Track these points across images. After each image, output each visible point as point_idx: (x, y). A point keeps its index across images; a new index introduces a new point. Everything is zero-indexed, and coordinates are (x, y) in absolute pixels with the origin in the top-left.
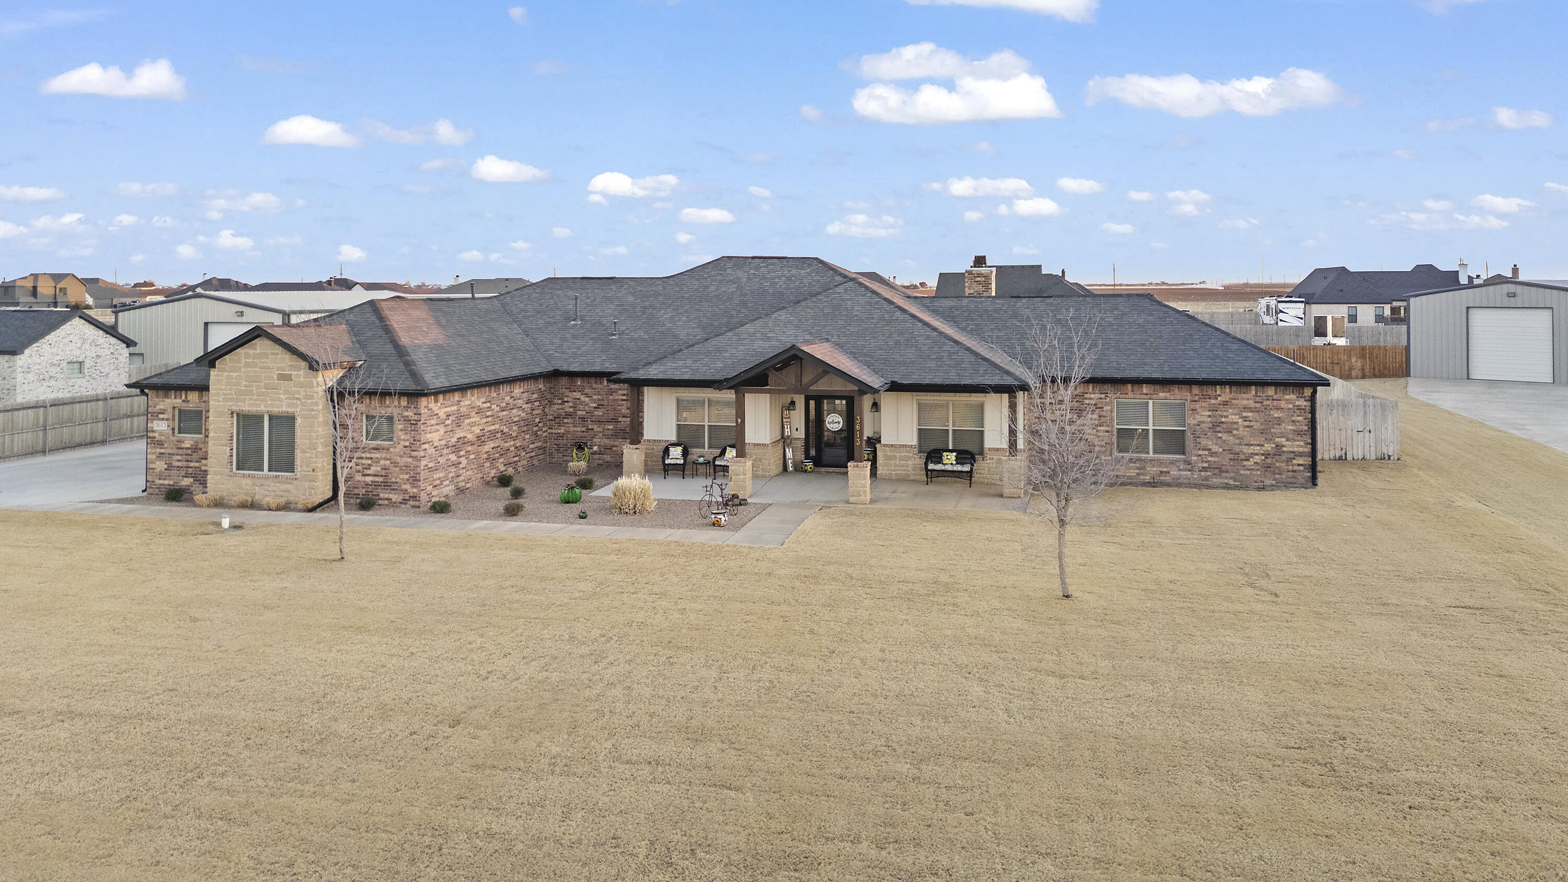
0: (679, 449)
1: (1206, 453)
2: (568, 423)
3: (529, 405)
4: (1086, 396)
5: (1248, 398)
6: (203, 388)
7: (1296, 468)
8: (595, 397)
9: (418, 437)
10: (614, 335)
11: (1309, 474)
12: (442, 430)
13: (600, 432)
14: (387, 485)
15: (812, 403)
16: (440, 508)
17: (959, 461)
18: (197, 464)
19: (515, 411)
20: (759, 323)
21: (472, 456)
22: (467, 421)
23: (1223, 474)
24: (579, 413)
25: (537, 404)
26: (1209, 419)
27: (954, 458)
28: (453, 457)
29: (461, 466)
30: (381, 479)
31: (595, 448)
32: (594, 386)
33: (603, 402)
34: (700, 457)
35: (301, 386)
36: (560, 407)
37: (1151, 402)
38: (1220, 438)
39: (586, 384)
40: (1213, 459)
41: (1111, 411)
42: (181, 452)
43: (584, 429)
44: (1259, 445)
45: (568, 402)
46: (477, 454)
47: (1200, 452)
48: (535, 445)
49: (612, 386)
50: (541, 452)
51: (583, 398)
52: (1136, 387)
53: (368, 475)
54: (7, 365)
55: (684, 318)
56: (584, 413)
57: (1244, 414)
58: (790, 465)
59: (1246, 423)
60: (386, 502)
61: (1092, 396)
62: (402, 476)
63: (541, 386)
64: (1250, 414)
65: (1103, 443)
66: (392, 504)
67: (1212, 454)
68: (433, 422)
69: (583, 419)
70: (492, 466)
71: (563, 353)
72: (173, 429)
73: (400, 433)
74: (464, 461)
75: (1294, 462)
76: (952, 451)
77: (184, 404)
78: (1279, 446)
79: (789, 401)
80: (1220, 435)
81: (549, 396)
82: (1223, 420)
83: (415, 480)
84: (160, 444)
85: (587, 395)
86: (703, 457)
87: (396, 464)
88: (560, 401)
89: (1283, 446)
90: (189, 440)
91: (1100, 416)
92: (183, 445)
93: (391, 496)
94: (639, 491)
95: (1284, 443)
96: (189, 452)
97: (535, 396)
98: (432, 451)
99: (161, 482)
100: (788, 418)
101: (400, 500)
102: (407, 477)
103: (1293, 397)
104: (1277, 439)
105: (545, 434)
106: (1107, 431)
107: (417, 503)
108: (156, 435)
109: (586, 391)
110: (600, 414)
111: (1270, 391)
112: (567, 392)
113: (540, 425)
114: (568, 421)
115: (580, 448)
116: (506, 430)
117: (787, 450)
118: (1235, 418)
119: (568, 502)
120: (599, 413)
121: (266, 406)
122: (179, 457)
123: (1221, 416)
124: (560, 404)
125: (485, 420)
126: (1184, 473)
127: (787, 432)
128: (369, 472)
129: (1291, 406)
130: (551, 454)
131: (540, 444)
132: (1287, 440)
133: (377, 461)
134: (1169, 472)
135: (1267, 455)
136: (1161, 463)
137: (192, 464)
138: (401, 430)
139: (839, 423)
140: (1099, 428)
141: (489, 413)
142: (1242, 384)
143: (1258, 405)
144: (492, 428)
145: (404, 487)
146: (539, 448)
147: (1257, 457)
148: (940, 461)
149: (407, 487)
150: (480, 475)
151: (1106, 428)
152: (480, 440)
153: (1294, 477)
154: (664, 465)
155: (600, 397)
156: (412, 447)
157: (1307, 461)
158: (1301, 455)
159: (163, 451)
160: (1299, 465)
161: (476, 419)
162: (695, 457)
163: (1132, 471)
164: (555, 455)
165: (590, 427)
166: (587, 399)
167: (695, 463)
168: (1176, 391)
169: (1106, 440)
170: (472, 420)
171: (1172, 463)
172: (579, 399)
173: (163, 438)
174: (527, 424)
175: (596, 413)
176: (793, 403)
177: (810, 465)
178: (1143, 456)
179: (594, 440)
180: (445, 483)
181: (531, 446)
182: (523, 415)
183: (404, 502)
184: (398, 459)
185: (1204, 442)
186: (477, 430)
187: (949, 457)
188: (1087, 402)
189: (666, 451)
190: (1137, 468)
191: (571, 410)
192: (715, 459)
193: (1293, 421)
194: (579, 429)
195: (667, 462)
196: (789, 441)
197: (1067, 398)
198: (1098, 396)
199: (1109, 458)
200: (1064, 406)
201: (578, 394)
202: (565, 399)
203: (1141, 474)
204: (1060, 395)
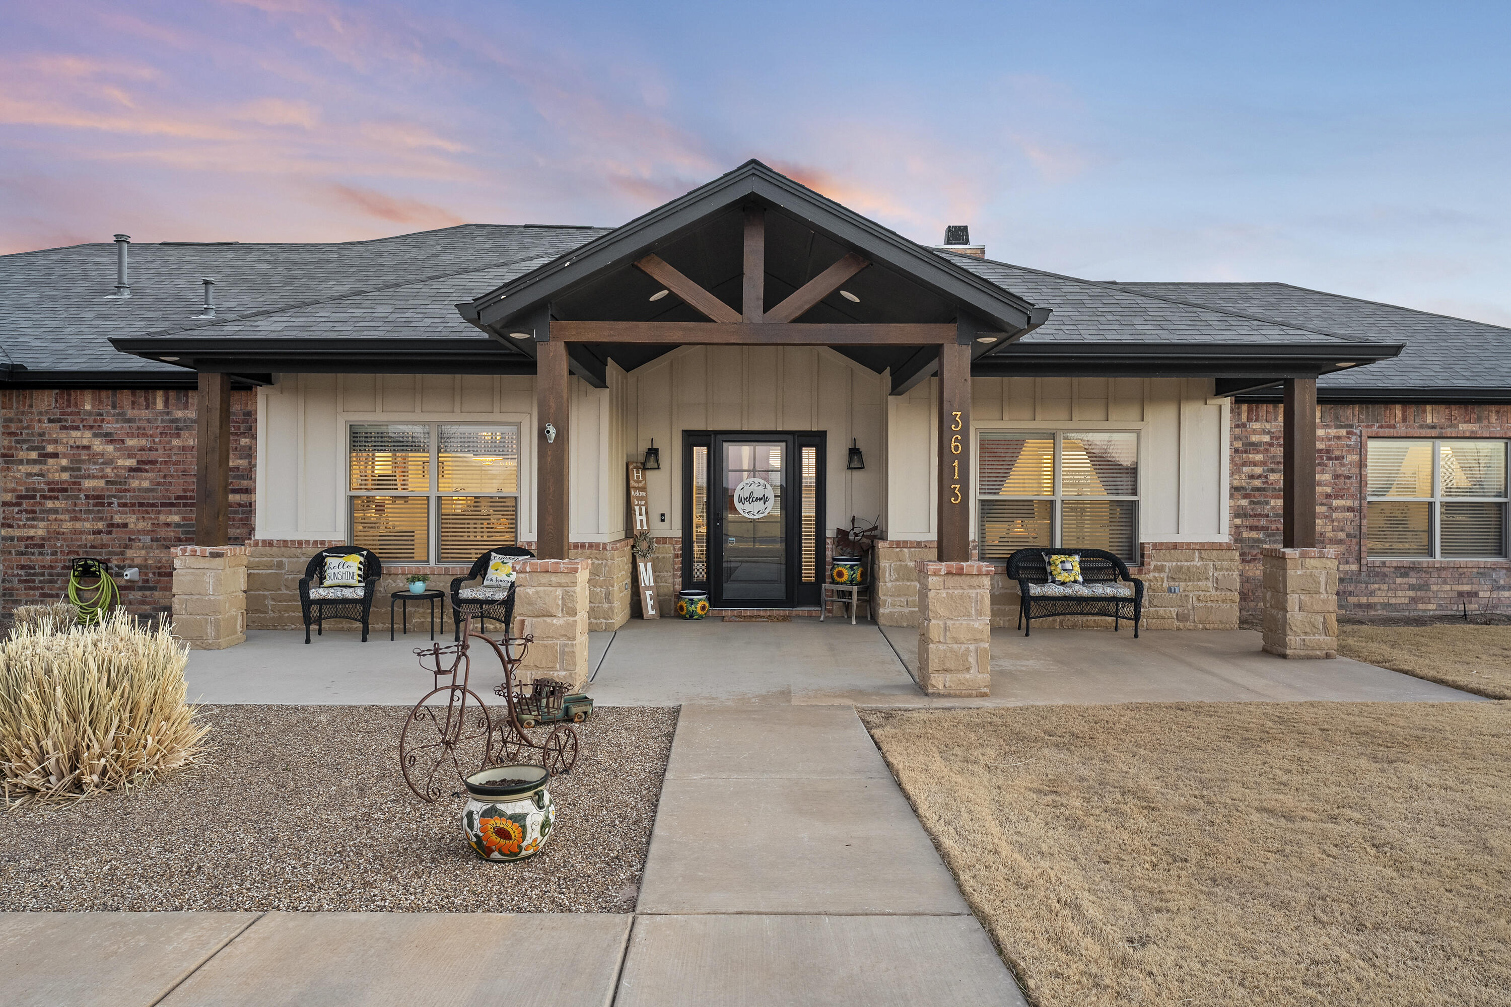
0: (354, 563)
2: (55, 511)
8: (130, 442)
10: (206, 313)
13: (145, 532)
15: (700, 454)
17: (1090, 575)
24: (87, 484)
27: (1077, 569)
31: (130, 574)
32: (130, 413)
33: (152, 456)
34: (414, 579)
36: (36, 469)
39: (106, 408)
41: (1361, 465)
43: (100, 525)
45: (55, 455)
49: (179, 414)
51: (98, 445)
52: (1411, 410)
56: (101, 483)
58: (650, 603)
61: (1321, 433)
65: (1342, 535)
69: (98, 499)
71: (58, 340)
76: (1069, 552)
79: (644, 447)
85: (109, 438)
86: (424, 579)
88: (34, 455)
91: (1336, 477)
100: (643, 489)
106: (1350, 509)
109: (108, 427)
110: (146, 484)
112: (54, 430)
114: (58, 504)
115: (87, 573)
117: (641, 566)
120: (142, 482)
124: (35, 462)
127: (640, 522)
134: (1476, 594)
136: (1459, 573)
139: (764, 499)
140: (1335, 503)
148: (1044, 577)
151: (1349, 503)
154: (307, 603)
155: (143, 442)
162: (400, 584)
163: (1400, 593)
164: (22, 594)
165: (117, 519)
166: (110, 448)
167: (403, 598)
168: (1493, 418)
169: (1349, 528)
171: (1484, 572)
172: (87, 448)
175: (135, 484)
176: (653, 452)
177: (701, 601)
178: (1425, 560)
179: (129, 553)
187: (1068, 566)
189: (317, 567)
190: (1412, 587)
191: (65, 476)
192: (456, 584)
194: (87, 525)
195: (315, 593)
196: (644, 545)
197: (1266, 438)
198: (1333, 432)
199: (1354, 567)
200: (1259, 457)
201: (84, 437)
202: (50, 449)
203: (1422, 600)
204: (1254, 432)
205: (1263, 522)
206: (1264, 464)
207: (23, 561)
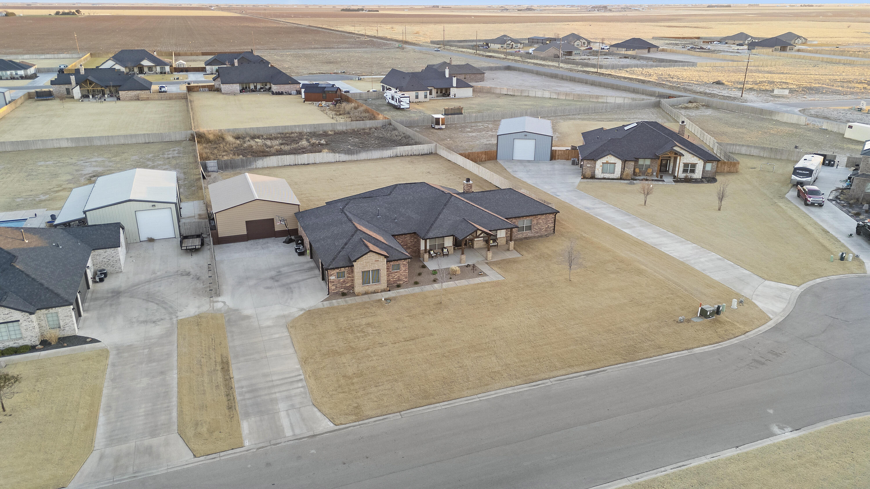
0: (432, 251)
6: (352, 266)
7: (551, 231)
9: (407, 268)
10: (395, 220)
11: (554, 231)
16: (416, 283)
23: (538, 233)
26: (536, 222)
30: (397, 279)
32: (401, 237)
35: (382, 262)
37: (525, 220)
39: (398, 237)
40: (536, 231)
44: (545, 226)
52: (522, 218)
53: (394, 279)
62: (403, 277)
71: (387, 228)
72: (336, 278)
77: (339, 271)
78: (549, 226)
80: (538, 225)
83: (406, 278)
85: (399, 240)
87: (401, 275)
92: (340, 281)
94: (455, 269)
99: (333, 291)
107: (407, 283)
110: (403, 244)
111: (548, 215)
118: (541, 221)
119: (434, 274)
121: (370, 268)
122: (339, 285)
126: (531, 234)
129: (551, 217)
136: (527, 233)
137: (343, 285)
138: (403, 267)
142: (543, 214)
143: (545, 218)
147: (545, 229)
155: (402, 240)
156: (405, 270)
157: (553, 228)
159: (334, 284)
173: (334, 280)
178: (523, 232)
183: (404, 283)
185: (535, 227)
189: (429, 252)
193: (551, 222)
198: (515, 220)
203: (523, 236)
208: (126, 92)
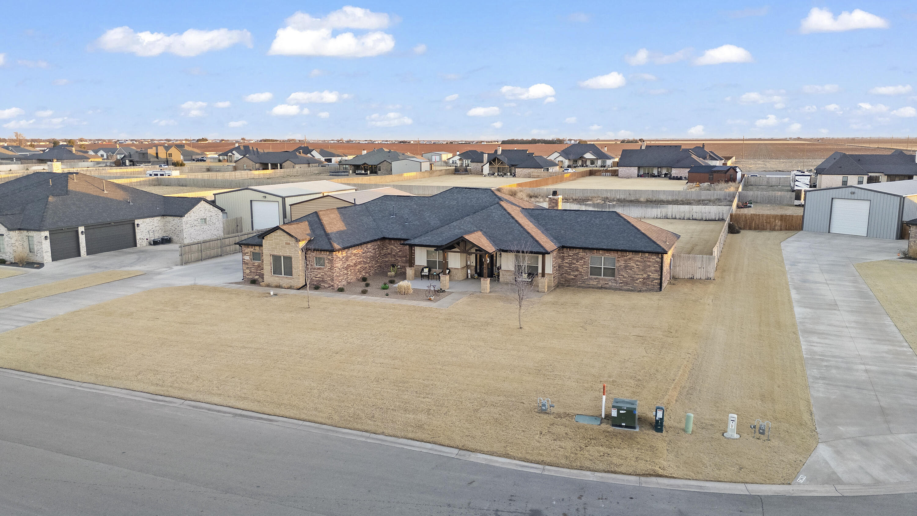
0: (427, 269)
1: (622, 277)
3: (374, 251)
4: (579, 254)
5: (638, 257)
6: (261, 245)
7: (654, 284)
8: (399, 248)
9: (333, 266)
10: (407, 223)
11: (659, 286)
12: (341, 262)
13: (400, 261)
14: (323, 281)
16: (341, 290)
17: (528, 277)
18: (260, 271)
19: (368, 253)
20: (458, 221)
21: (353, 271)
22: (350, 259)
23: (628, 285)
24: (393, 253)
25: (377, 250)
26: (624, 264)
27: (526, 276)
28: (346, 272)
29: (349, 274)
30: (321, 279)
31: (399, 267)
32: (398, 243)
33: (401, 250)
34: (434, 272)
35: (293, 247)
36: (386, 251)
37: (603, 257)
38: (628, 272)
39: (395, 243)
40: (624, 279)
41: (588, 260)
42: (254, 267)
43: (395, 259)
44: (641, 275)
46: (354, 270)
47: (620, 277)
48: (377, 265)
50: (379, 267)
52: (598, 251)
53: (317, 278)
54: (179, 221)
55: (434, 216)
56: (395, 253)
57: (637, 263)
58: (469, 276)
59: (637, 267)
60: (323, 287)
61: (582, 254)
62: (328, 278)
63: (379, 243)
64: (639, 263)
65: (585, 272)
66: (325, 288)
67: (624, 277)
68: (338, 260)
69: (394, 255)
70: (360, 274)
71: (387, 230)
72: (251, 259)
73: (327, 264)
74: (349, 273)
75: (654, 282)
76: (526, 273)
77: (254, 251)
78: (649, 276)
80: (627, 270)
81: (382, 247)
82: (629, 265)
83: (332, 280)
84: (247, 264)
85: (396, 247)
86: (436, 272)
88: (386, 249)
89: (650, 276)
90: (257, 263)
91: (584, 262)
92: (255, 265)
93: (325, 285)
94: (406, 287)
95: (651, 275)
96: (257, 267)
97: (377, 247)
98: (338, 270)
99: (248, 277)
100: (469, 258)
101: (328, 286)
102: (330, 279)
103: (655, 257)
104: (648, 273)
105: (381, 261)
106: (587, 267)
107: (333, 288)
108: (245, 261)
109: (395, 245)
110: (401, 254)
111: (647, 255)
112: (388, 245)
113: (379, 257)
114: (389, 256)
115: (393, 266)
116: (365, 261)
117: (468, 270)
118: (633, 264)
119: (384, 289)
121: (282, 253)
122: (254, 269)
123: (628, 263)
125: (357, 258)
126: (614, 284)
127: (469, 263)
128: (317, 277)
129: (654, 261)
130: (383, 268)
131: (379, 264)
132: (652, 273)
133: (320, 273)
134: (608, 284)
135: (644, 279)
136: (605, 280)
137: (258, 271)
138: (327, 263)
140: (584, 266)
141: (358, 255)
142: (636, 252)
143: (642, 260)
144: (360, 260)
145: (329, 282)
146: (378, 266)
147: (640, 279)
149: (330, 282)
150: (356, 277)
151: (586, 266)
152: (355, 265)
153: (654, 287)
156: (331, 269)
157: (658, 281)
158: (657, 279)
159: (248, 266)
160: (656, 283)
161: (353, 257)
163: (595, 283)
164: (385, 268)
165: (397, 259)
167: (433, 275)
168: (612, 253)
169: (586, 270)
170: (352, 258)
171: (610, 280)
173: (248, 262)
174: (373, 258)
175: (399, 254)
177: (476, 276)
178: (599, 277)
179: (399, 263)
180: (343, 281)
181: (375, 266)
182: (372, 254)
183: (329, 287)
184: (327, 273)
185: (621, 273)
186: (354, 261)
188: (580, 256)
189: (423, 270)
191: (390, 252)
193: (655, 267)
194: (393, 259)
195: (422, 274)
196: (469, 267)
197: (572, 254)
198: (584, 254)
199: (587, 277)
200: (571, 258)
201: (393, 247)
202: (388, 248)
203: (599, 284)
204: (570, 253)
205: (571, 269)
206: (571, 259)
207: (385, 264)
208: (522, 169)
